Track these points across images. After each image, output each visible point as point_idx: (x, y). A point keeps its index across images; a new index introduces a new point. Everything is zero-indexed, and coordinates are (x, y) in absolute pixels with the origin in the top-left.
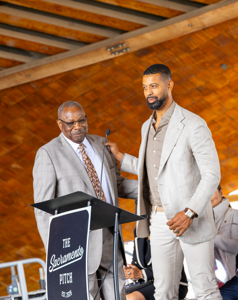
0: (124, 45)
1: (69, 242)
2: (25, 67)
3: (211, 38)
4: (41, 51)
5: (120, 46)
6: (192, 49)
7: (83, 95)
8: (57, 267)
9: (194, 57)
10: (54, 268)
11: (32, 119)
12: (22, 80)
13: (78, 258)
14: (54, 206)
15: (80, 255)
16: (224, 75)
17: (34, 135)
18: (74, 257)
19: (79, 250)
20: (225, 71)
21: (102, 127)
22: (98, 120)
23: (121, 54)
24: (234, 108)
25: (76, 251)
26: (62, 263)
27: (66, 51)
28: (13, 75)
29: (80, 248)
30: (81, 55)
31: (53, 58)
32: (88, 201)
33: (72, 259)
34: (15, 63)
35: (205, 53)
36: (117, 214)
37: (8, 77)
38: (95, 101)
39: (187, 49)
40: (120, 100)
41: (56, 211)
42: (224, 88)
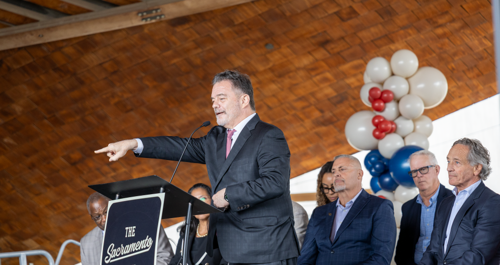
0: (159, 11)
1: (134, 231)
2: (38, 26)
3: (260, 12)
4: (59, 9)
5: (154, 12)
6: (236, 23)
7: (101, 64)
8: (116, 257)
9: (237, 33)
10: (112, 259)
11: (37, 87)
12: (32, 40)
13: (144, 249)
14: (114, 189)
15: (148, 246)
16: (268, 56)
17: (35, 106)
18: (139, 248)
19: (146, 240)
20: (269, 52)
21: (116, 104)
22: (113, 95)
23: (154, 21)
24: (274, 96)
25: (142, 242)
26: (122, 254)
27: (89, 11)
28: (23, 34)
29: (148, 238)
30: (106, 18)
31: (73, 18)
32: (161, 187)
33: (137, 250)
34: (26, 20)
35: (250, 29)
36: (190, 204)
37: (17, 35)
38: (115, 73)
39: (230, 23)
40: (143, 75)
41: (117, 196)
42: (265, 71)
